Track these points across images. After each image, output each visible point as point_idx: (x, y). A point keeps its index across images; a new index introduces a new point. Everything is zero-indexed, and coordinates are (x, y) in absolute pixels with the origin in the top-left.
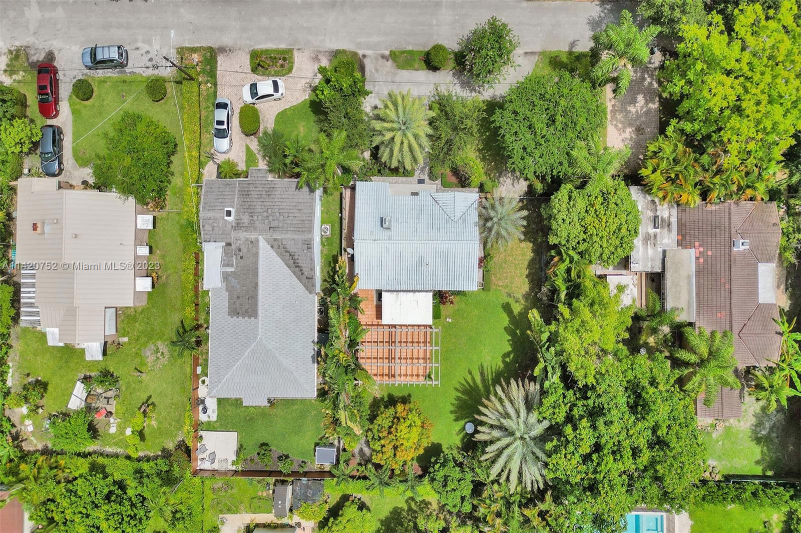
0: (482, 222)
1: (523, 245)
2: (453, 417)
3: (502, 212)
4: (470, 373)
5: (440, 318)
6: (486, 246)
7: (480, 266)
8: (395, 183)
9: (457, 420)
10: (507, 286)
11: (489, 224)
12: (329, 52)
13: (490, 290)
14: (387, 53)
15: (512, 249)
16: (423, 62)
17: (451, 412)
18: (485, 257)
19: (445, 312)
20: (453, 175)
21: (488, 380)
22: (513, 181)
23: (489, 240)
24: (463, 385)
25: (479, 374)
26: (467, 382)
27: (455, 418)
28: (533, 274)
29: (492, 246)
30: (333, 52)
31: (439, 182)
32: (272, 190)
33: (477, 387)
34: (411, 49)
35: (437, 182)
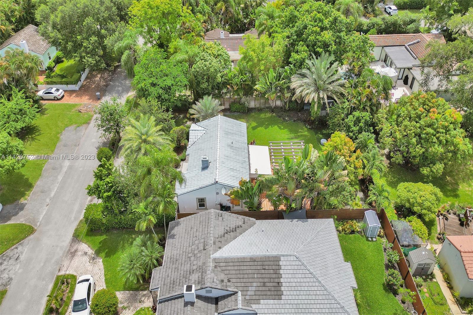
30: (73, 240)
32: (172, 259)
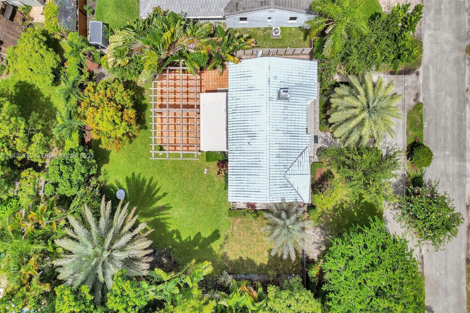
0: (285, 206)
1: (266, 254)
2: (130, 176)
3: (294, 229)
4: (165, 194)
5: (207, 161)
6: (265, 212)
7: (249, 205)
8: (315, 110)
9: (128, 180)
10: (233, 235)
11: (284, 215)
12: (420, 35)
13: (230, 216)
14: (421, 100)
15: (263, 241)
16: (413, 140)
17: (133, 174)
18: (256, 211)
19: (212, 167)
20: (321, 175)
21: (158, 215)
22: (317, 243)
23: (270, 215)
24: (155, 187)
25: (164, 204)
26: (157, 192)
27: (129, 178)
28: (243, 265)
29: (265, 219)
30: (421, 38)
31: (316, 159)
33: (154, 203)
34: (425, 126)
35: (316, 157)
